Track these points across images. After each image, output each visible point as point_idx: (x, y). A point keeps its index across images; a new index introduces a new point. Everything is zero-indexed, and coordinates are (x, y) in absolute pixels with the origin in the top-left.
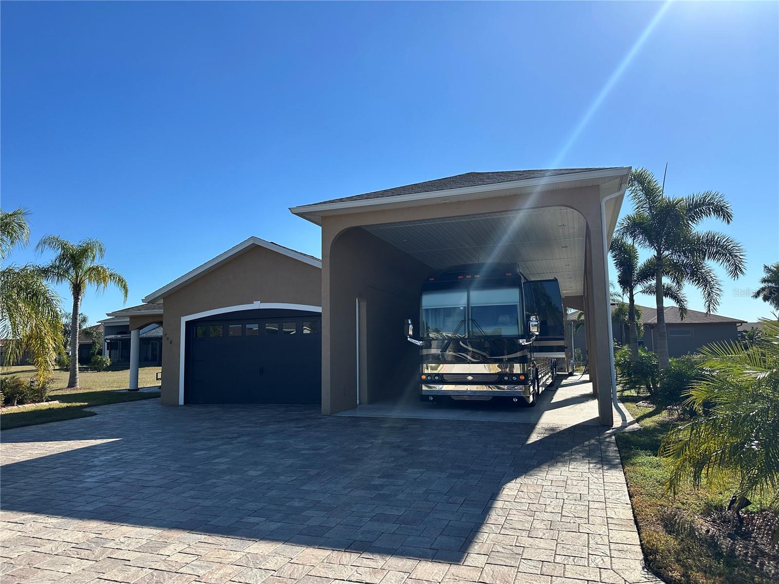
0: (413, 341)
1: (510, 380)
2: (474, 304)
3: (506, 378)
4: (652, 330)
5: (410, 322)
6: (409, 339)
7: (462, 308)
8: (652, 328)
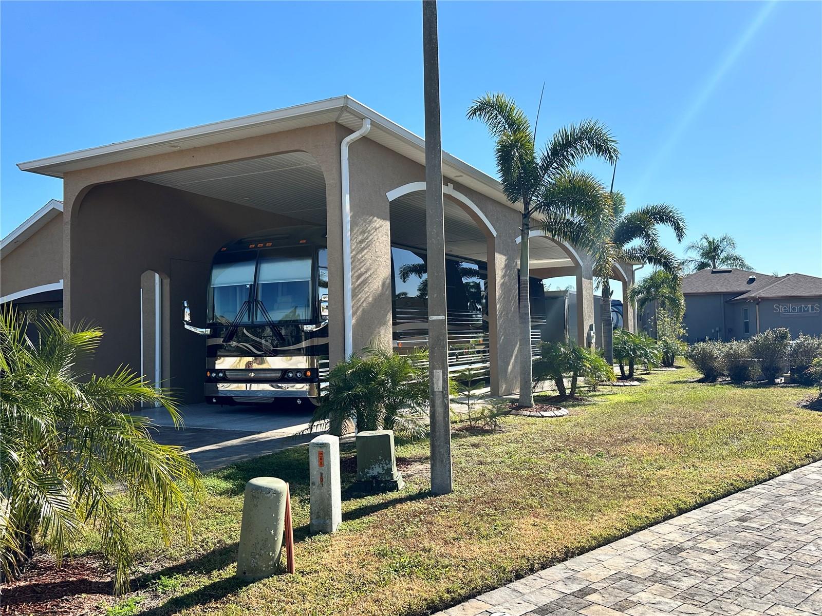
0: (193, 329)
1: (295, 376)
2: (264, 281)
3: (291, 375)
4: (757, 306)
5: (186, 305)
6: (187, 327)
7: (248, 286)
8: (757, 304)
